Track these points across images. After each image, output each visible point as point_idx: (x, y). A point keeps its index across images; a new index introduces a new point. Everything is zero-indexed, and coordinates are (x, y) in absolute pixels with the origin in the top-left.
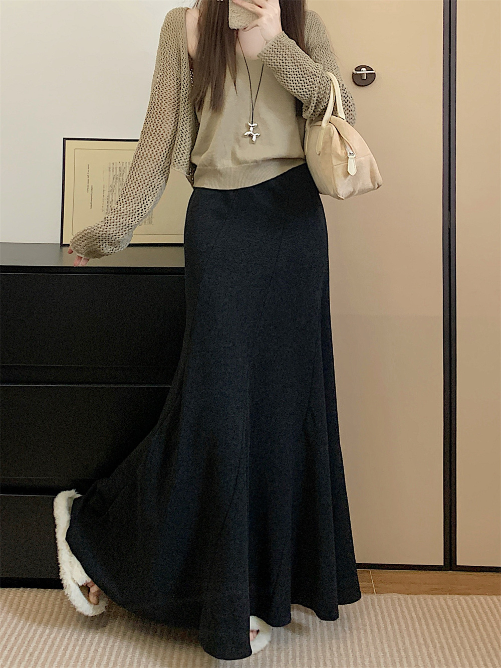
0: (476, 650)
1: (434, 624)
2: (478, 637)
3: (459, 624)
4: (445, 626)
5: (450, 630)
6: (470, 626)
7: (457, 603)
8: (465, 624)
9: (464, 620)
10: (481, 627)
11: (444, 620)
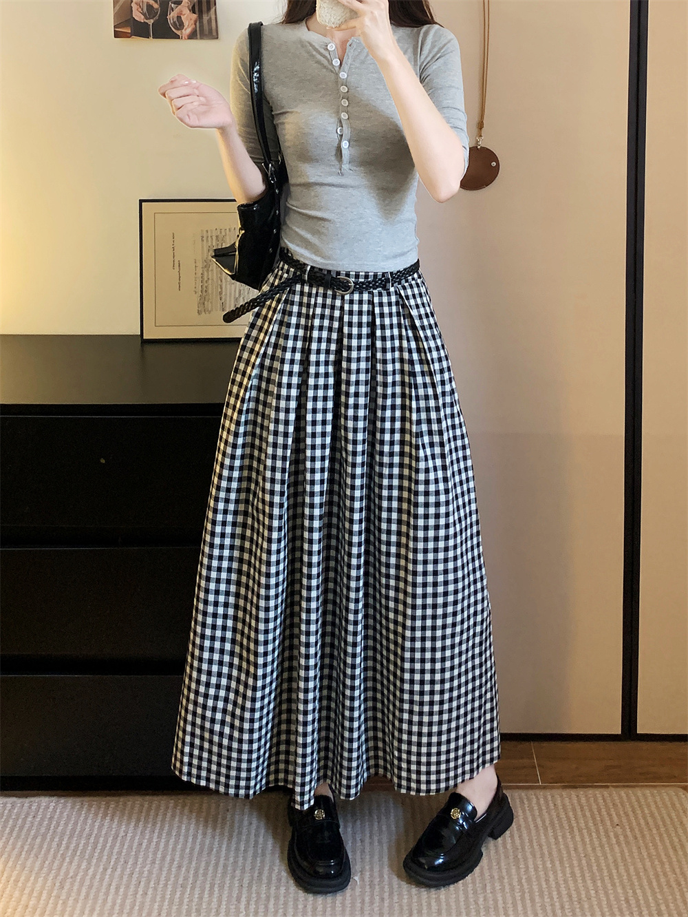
0: (615, 877)
1: (564, 837)
3: (594, 835)
4: (578, 838)
6: (608, 837)
7: (592, 802)
8: (602, 833)
10: (622, 838)
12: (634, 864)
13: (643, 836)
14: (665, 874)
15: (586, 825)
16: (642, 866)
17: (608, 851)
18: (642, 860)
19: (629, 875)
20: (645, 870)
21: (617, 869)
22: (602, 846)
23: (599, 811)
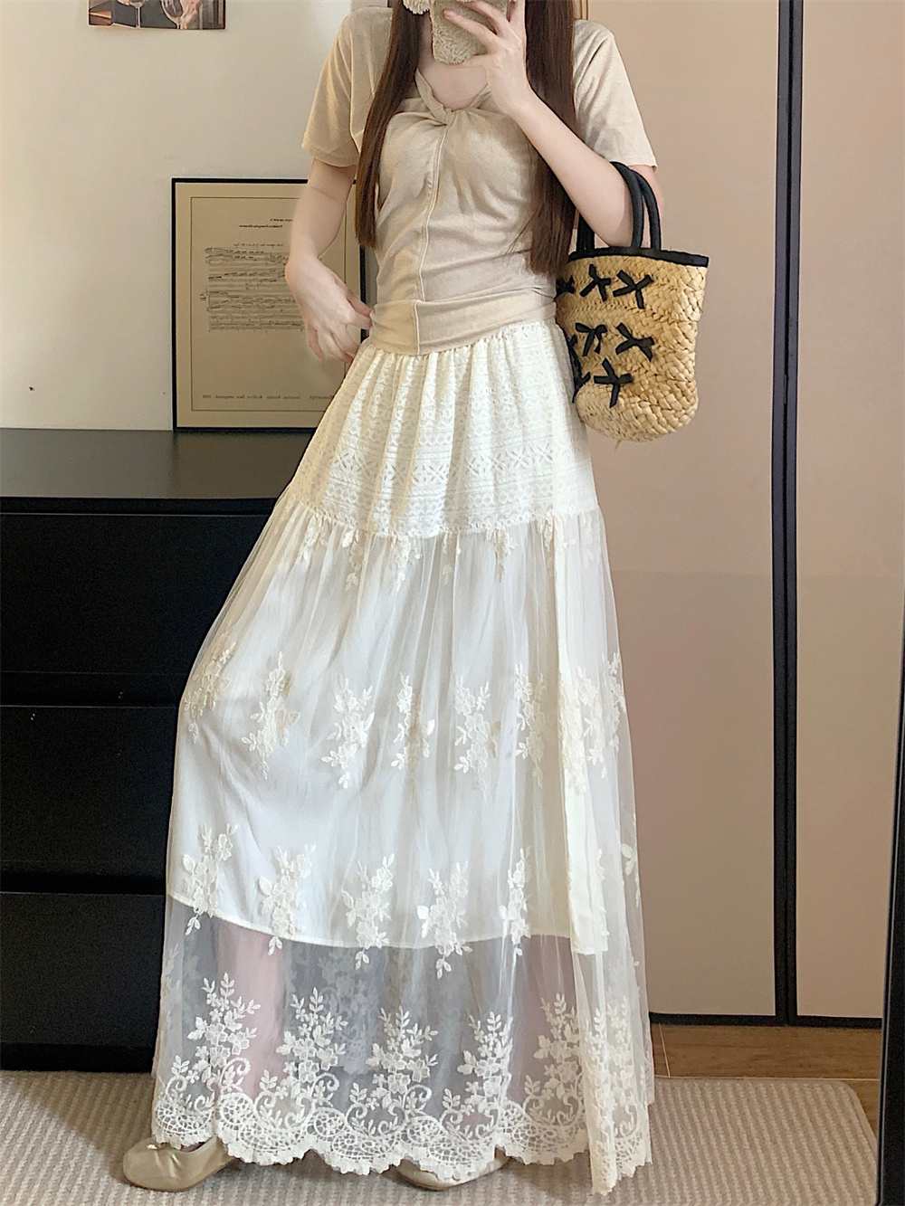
0: (749, 1190)
2: (752, 1163)
3: (722, 1136)
5: (711, 1150)
6: (739, 1138)
7: (720, 1096)
8: (732, 1136)
9: (730, 1129)
10: (757, 1141)
11: (700, 1132)
12: (772, 1172)
13: (785, 1141)
14: (813, 1188)
15: (712, 1125)
16: (782, 1178)
17: (739, 1158)
18: (783, 1169)
19: (765, 1188)
20: (786, 1183)
21: (750, 1178)
22: (731, 1151)
23: (729, 1106)
